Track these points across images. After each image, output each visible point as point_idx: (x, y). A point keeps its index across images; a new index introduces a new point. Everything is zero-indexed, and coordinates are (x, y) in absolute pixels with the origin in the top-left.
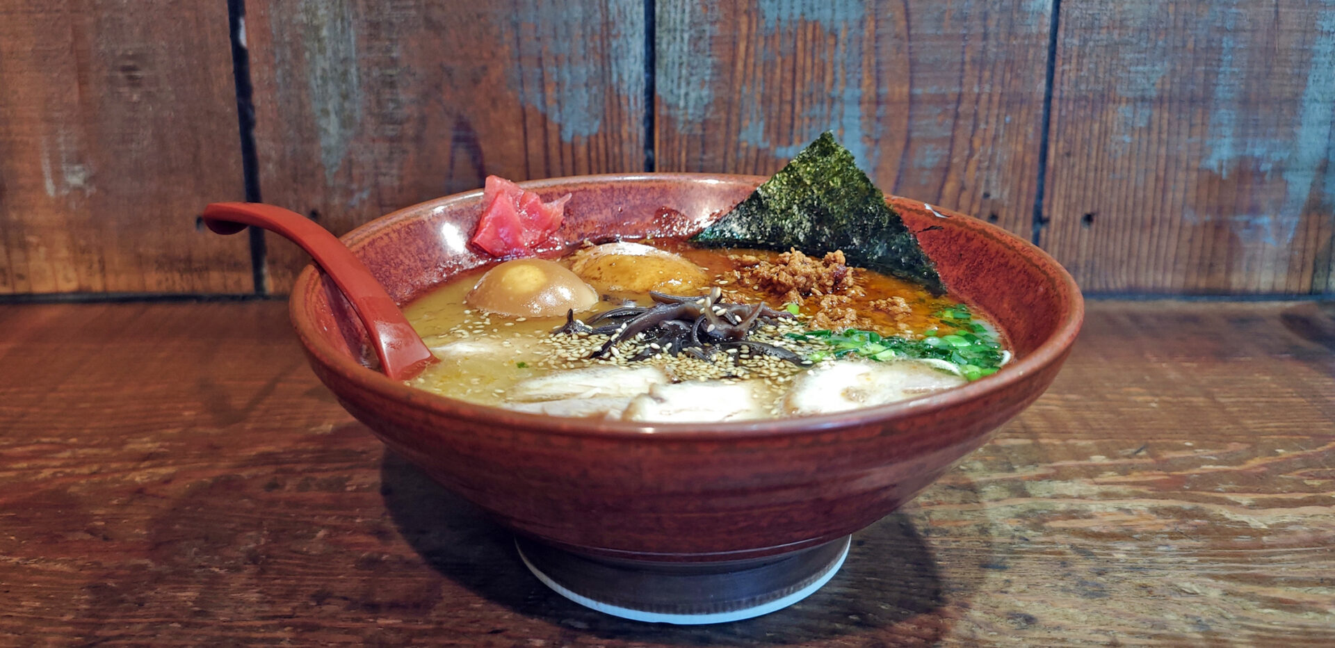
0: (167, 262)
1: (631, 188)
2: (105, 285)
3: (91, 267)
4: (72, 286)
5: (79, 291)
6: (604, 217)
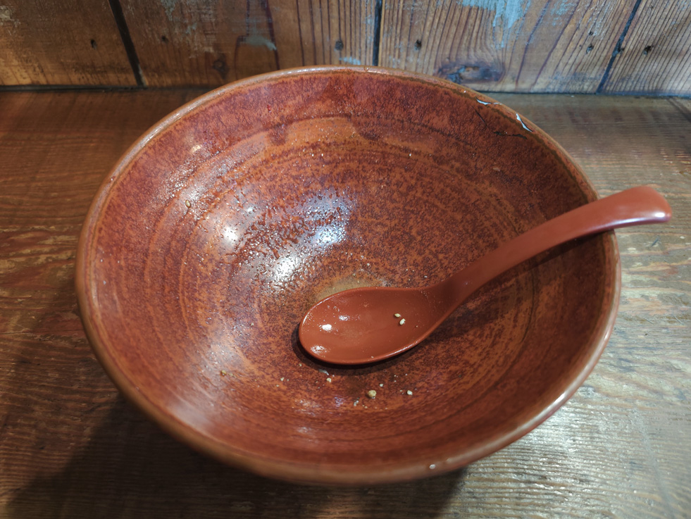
0: (81, 68)
1: (315, 78)
2: (47, 81)
3: (34, 70)
4: (27, 81)
5: (32, 85)
6: (297, 102)
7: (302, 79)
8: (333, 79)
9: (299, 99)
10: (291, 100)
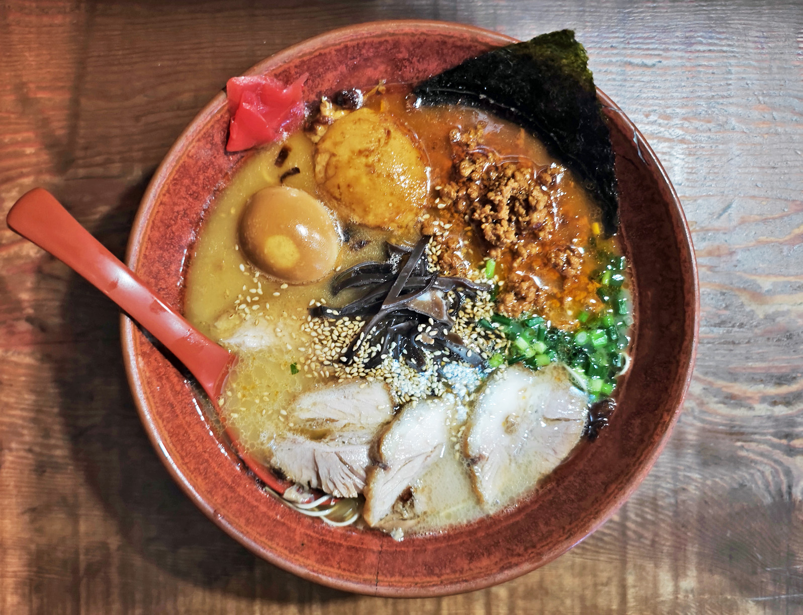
1: (364, 43)
7: (346, 47)
8: (390, 42)
9: (343, 68)
10: (332, 72)
